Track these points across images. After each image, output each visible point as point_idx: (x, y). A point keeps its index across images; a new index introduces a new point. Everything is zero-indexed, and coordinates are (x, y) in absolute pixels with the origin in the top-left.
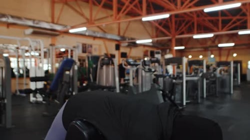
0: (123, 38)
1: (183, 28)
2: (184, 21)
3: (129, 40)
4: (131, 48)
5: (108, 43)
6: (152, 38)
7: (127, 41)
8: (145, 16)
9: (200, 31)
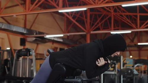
0: (30, 32)
1: (98, 24)
2: (100, 16)
3: (36, 34)
4: (38, 44)
5: (12, 36)
6: (63, 33)
7: (35, 35)
8: (61, 9)
9: (117, 28)
